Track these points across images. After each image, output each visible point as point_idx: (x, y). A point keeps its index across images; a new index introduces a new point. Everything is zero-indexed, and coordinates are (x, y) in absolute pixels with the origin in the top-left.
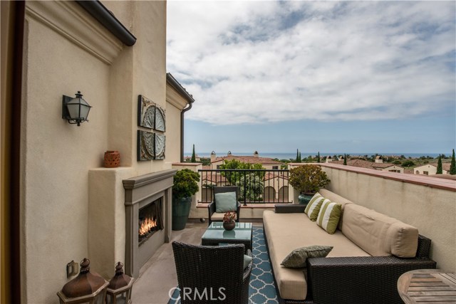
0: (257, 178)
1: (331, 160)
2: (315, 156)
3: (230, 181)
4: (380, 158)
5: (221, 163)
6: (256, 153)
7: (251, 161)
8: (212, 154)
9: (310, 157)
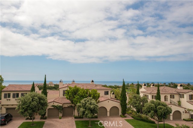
0: (93, 101)
1: (146, 87)
2: (131, 84)
3: (72, 103)
4: (181, 86)
5: (66, 89)
6: (93, 81)
7: (89, 87)
8: (60, 82)
9: (128, 84)
